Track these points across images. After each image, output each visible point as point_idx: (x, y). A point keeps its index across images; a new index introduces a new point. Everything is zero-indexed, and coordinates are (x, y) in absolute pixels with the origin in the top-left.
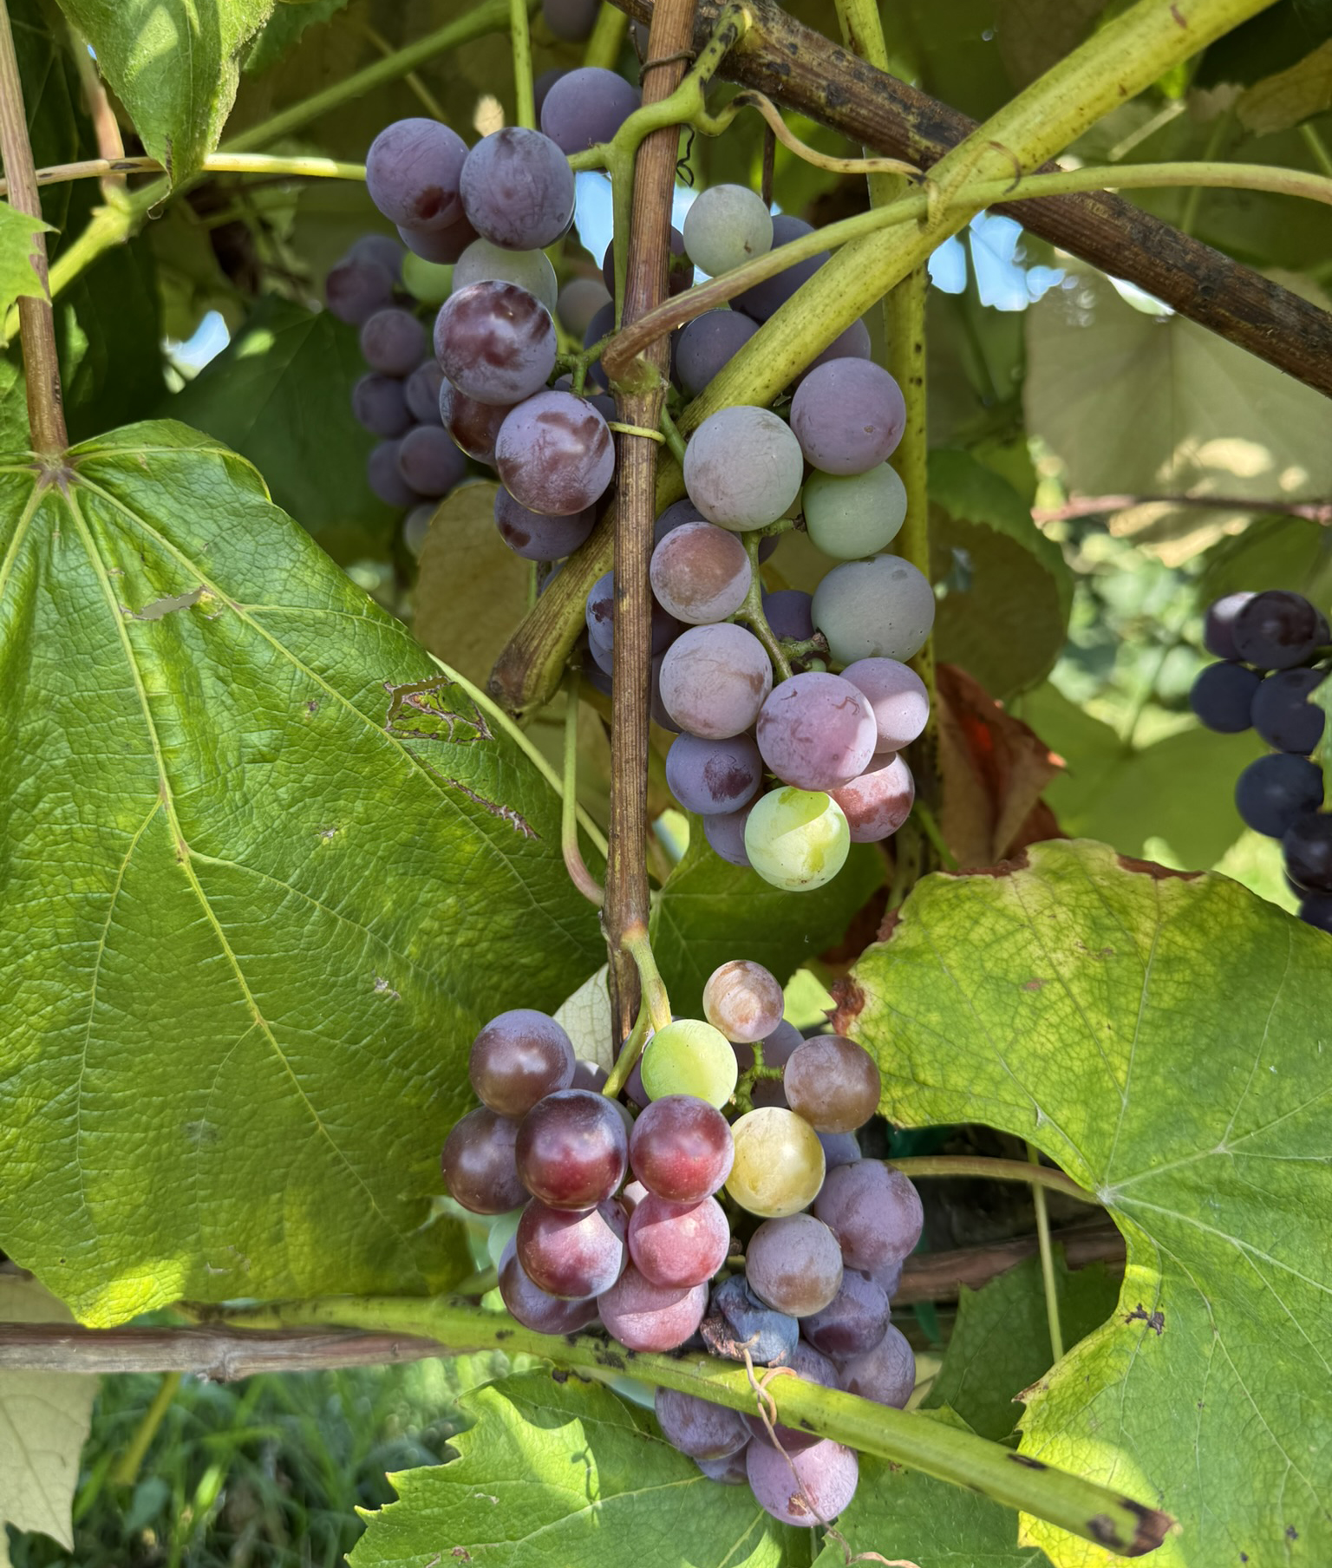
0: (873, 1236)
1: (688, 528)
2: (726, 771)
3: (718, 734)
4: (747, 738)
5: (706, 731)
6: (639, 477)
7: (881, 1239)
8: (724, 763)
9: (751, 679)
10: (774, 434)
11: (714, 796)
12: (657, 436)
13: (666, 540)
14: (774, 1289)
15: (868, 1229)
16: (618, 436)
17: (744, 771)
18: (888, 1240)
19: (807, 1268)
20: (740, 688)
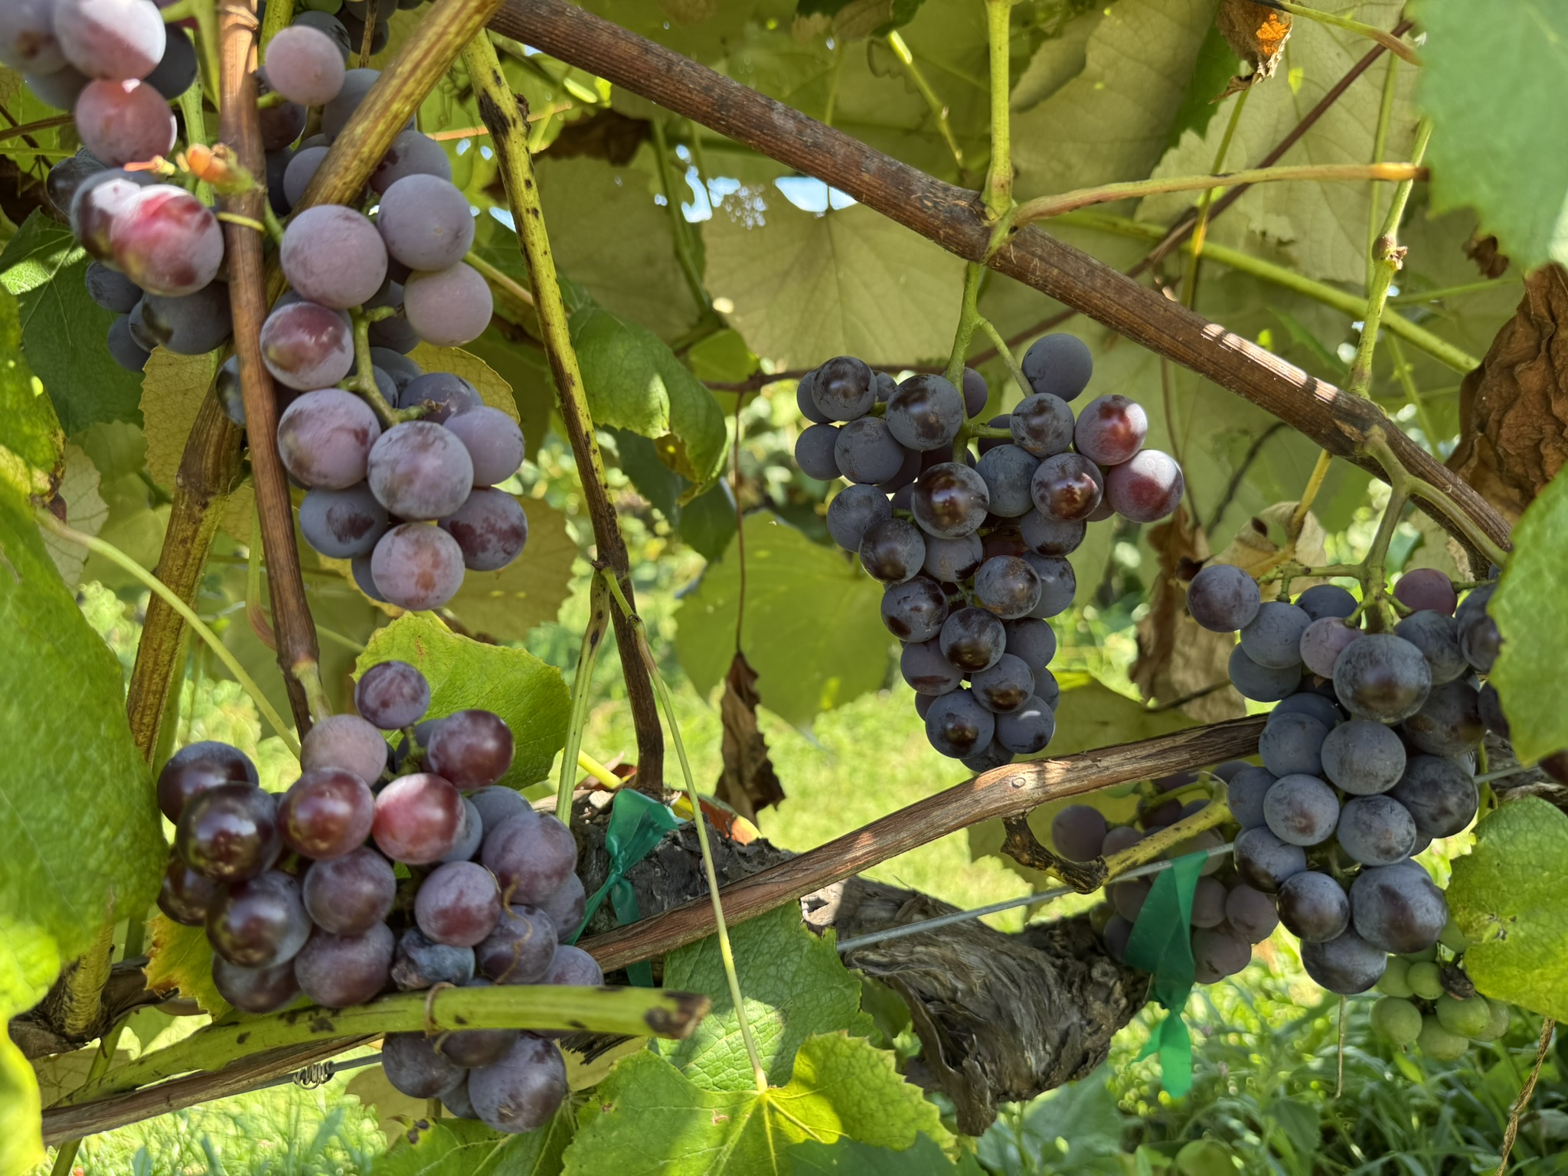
0: (525, 868)
1: (288, 308)
2: (346, 516)
3: (334, 483)
4: (361, 486)
5: (322, 482)
6: (246, 264)
7: (533, 869)
8: (343, 509)
9: (356, 434)
10: (353, 225)
11: (340, 539)
12: (257, 225)
13: (271, 319)
14: (433, 924)
15: (521, 862)
16: (224, 226)
17: (364, 515)
18: (540, 869)
19: (458, 899)
20: (347, 441)
